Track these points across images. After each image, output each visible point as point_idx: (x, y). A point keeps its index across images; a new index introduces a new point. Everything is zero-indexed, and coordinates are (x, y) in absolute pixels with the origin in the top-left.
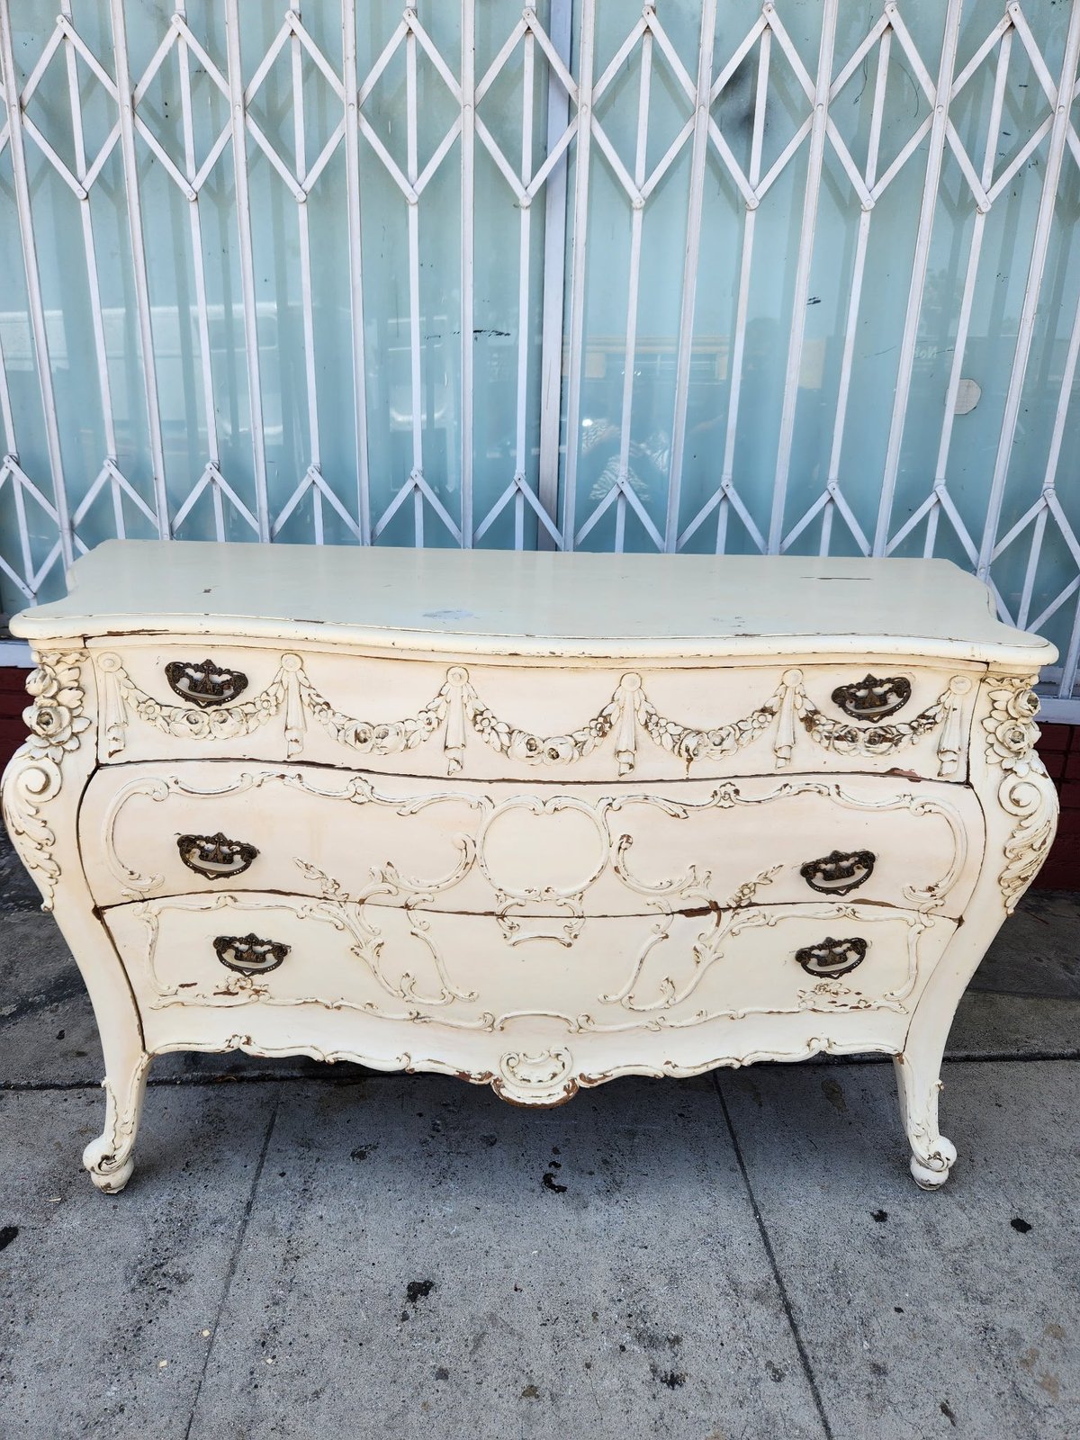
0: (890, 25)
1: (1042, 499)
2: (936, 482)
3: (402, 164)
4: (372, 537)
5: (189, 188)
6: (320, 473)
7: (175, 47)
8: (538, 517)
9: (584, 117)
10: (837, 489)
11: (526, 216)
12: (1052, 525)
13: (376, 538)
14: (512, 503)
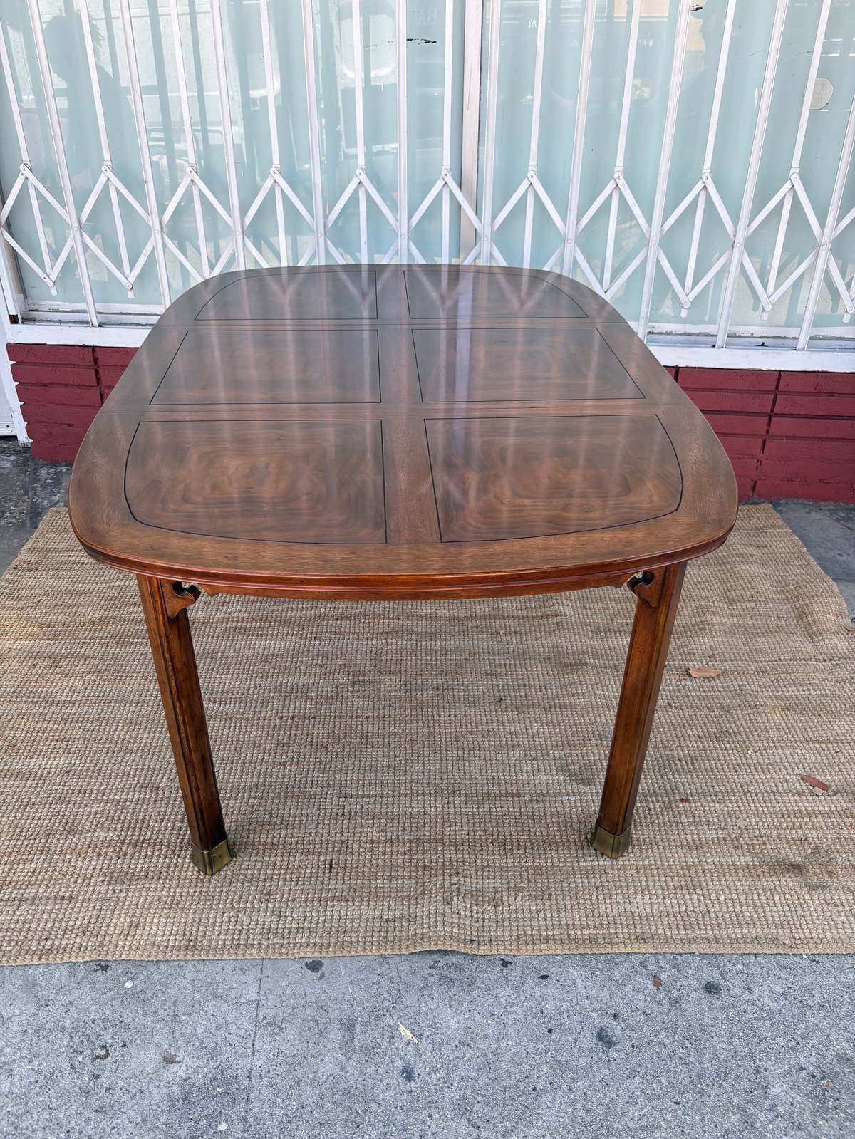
2: (792, 171)
4: (325, 227)
6: (280, 173)
8: (460, 206)
13: (327, 228)
14: (439, 196)
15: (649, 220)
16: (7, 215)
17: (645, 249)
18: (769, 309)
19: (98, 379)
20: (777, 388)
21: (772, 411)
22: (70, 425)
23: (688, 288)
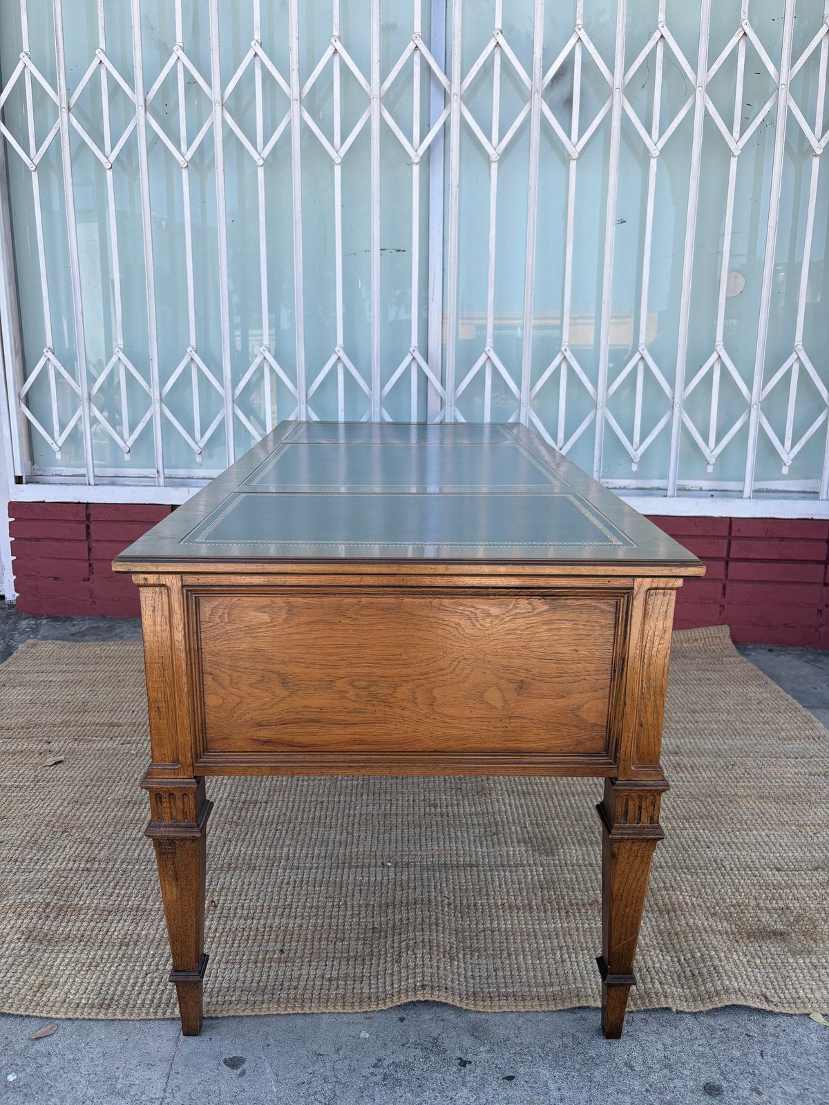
0: (662, 36)
1: (794, 353)
2: (717, 343)
3: (330, 138)
4: (307, 396)
5: (183, 159)
6: (269, 351)
7: (175, 67)
8: (427, 377)
9: (455, 104)
10: (645, 351)
11: (416, 169)
12: (803, 372)
13: (309, 398)
14: (408, 369)
15: (595, 385)
16: (27, 390)
17: (594, 411)
18: (713, 462)
19: (88, 534)
20: (730, 533)
21: (728, 555)
22: (56, 579)
23: (636, 444)
